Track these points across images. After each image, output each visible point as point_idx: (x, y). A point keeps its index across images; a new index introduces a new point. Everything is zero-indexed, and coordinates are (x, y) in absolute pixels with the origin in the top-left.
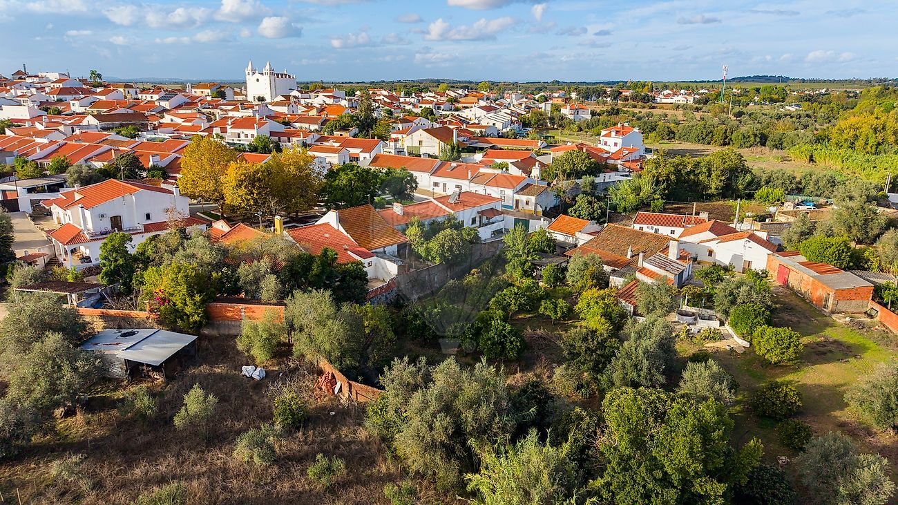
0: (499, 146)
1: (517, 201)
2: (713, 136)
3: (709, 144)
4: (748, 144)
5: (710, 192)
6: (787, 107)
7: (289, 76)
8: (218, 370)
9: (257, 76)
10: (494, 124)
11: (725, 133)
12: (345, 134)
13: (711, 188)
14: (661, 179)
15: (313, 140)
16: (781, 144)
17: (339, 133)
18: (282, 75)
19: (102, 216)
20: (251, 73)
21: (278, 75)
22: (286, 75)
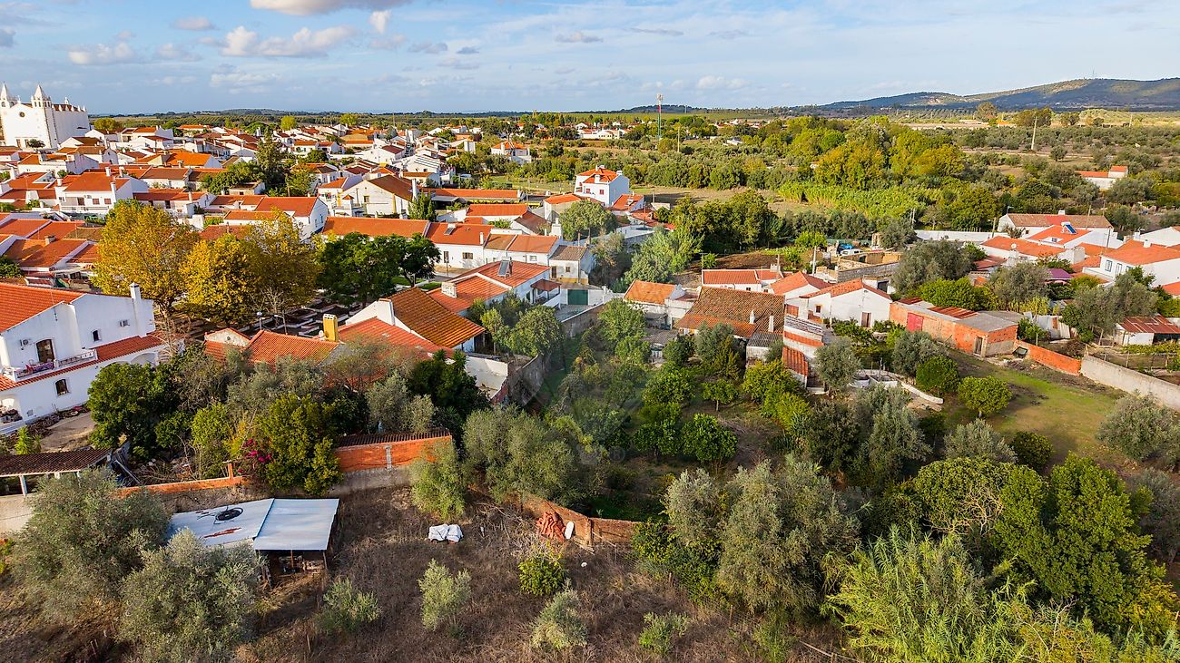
0: (466, 199)
1: (554, 269)
2: (688, 177)
3: (685, 186)
4: (728, 185)
5: (746, 241)
6: (728, 141)
7: (76, 109)
8: (391, 541)
9: (20, 107)
10: (425, 170)
11: (702, 173)
12: (247, 192)
13: (748, 237)
14: (698, 230)
15: (208, 203)
16: (764, 183)
17: (238, 191)
18: (63, 106)
19: (26, 342)
20: (7, 104)
21: (56, 106)
22: (70, 107)
